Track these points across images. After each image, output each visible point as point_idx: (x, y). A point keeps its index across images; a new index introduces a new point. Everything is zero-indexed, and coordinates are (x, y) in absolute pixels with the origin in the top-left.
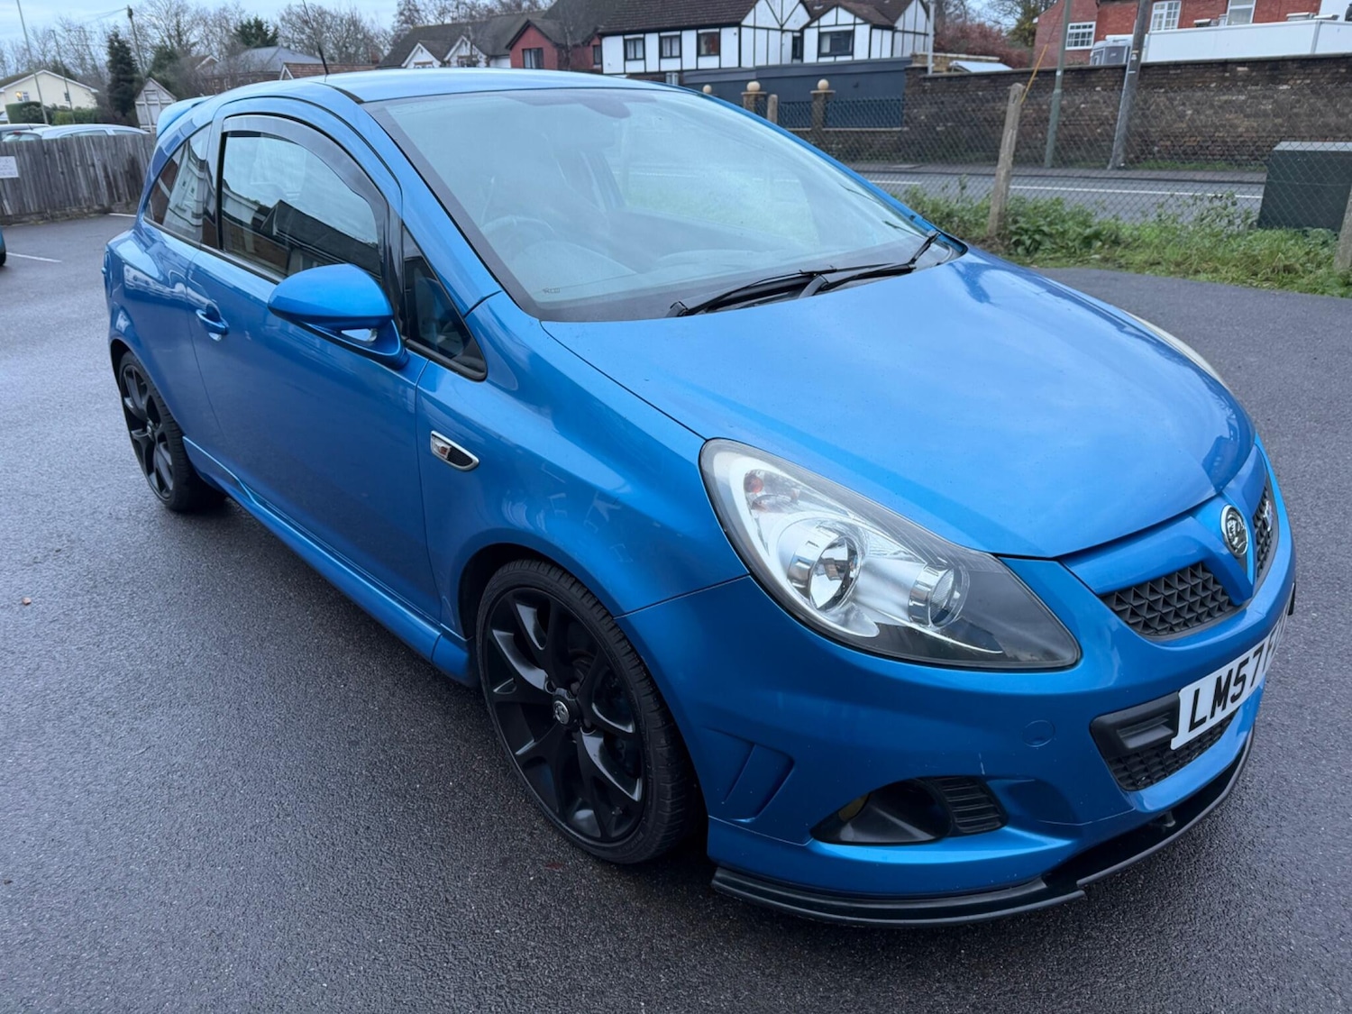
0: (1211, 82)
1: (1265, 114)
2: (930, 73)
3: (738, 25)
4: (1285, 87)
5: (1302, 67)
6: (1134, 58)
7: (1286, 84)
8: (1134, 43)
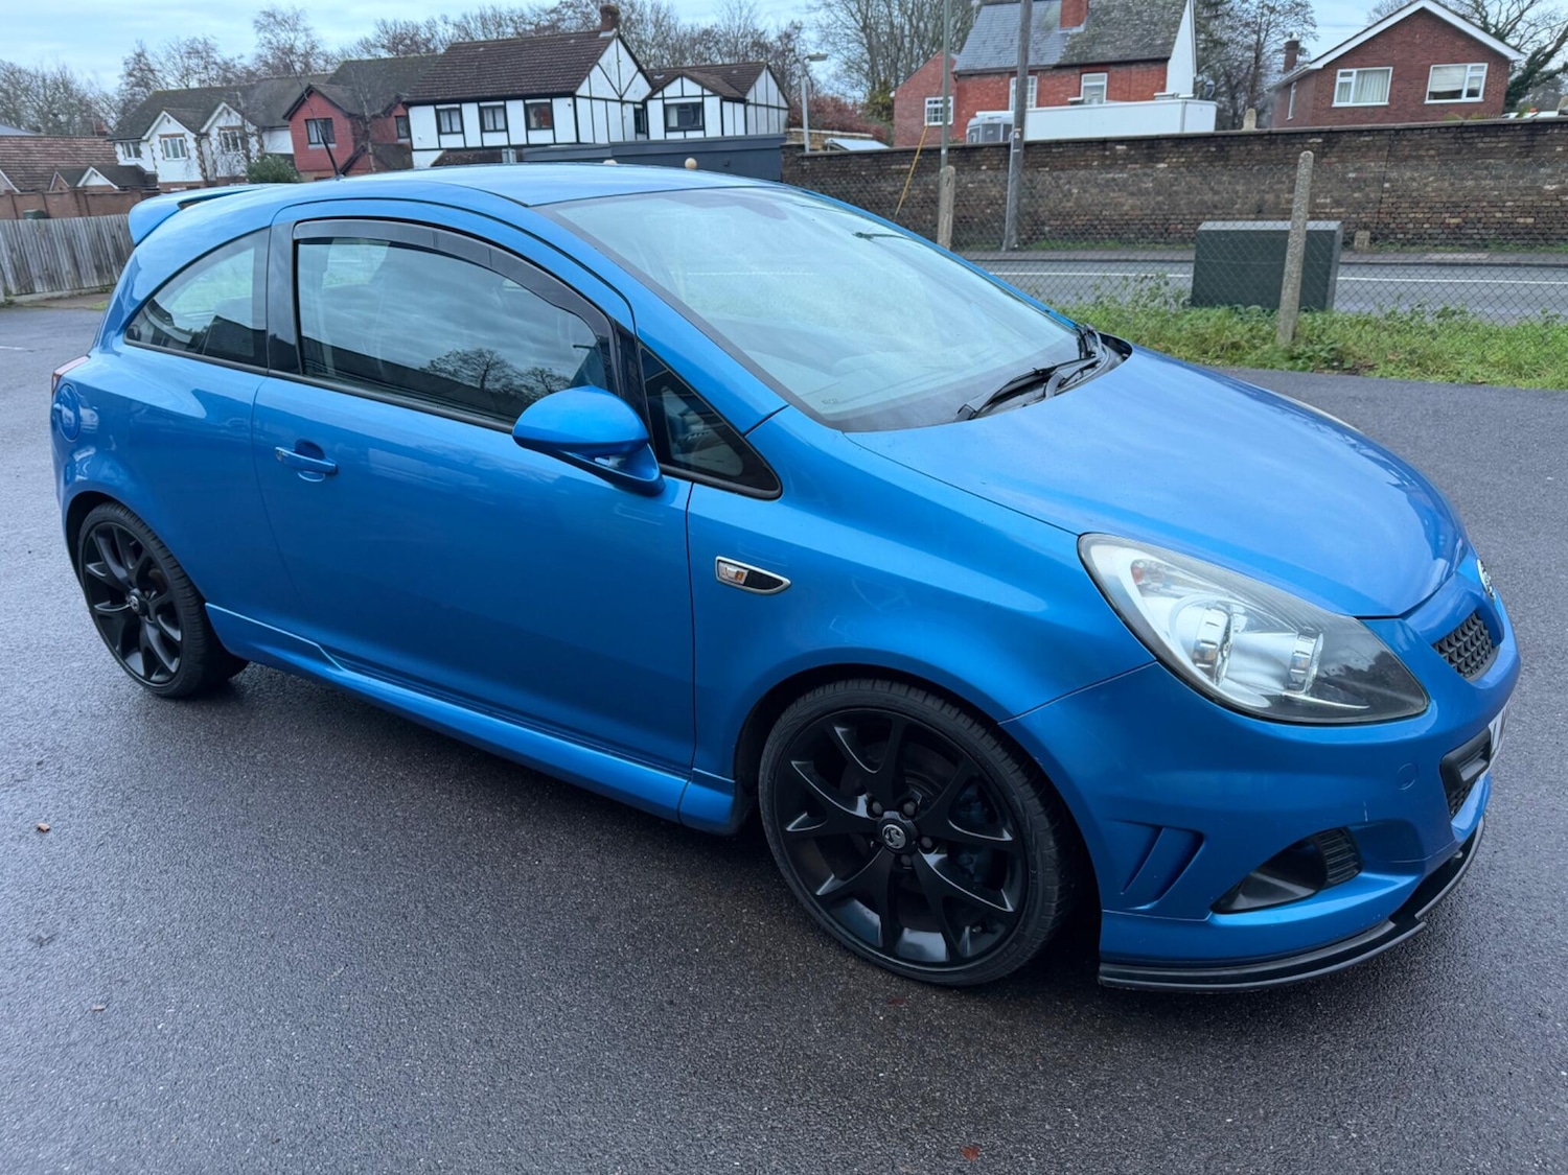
0: (1093, 161)
1: (1147, 192)
2: (808, 152)
3: (572, 95)
4: (1162, 166)
5: (1177, 146)
6: (1017, 136)
7: (1163, 162)
8: (1016, 121)
